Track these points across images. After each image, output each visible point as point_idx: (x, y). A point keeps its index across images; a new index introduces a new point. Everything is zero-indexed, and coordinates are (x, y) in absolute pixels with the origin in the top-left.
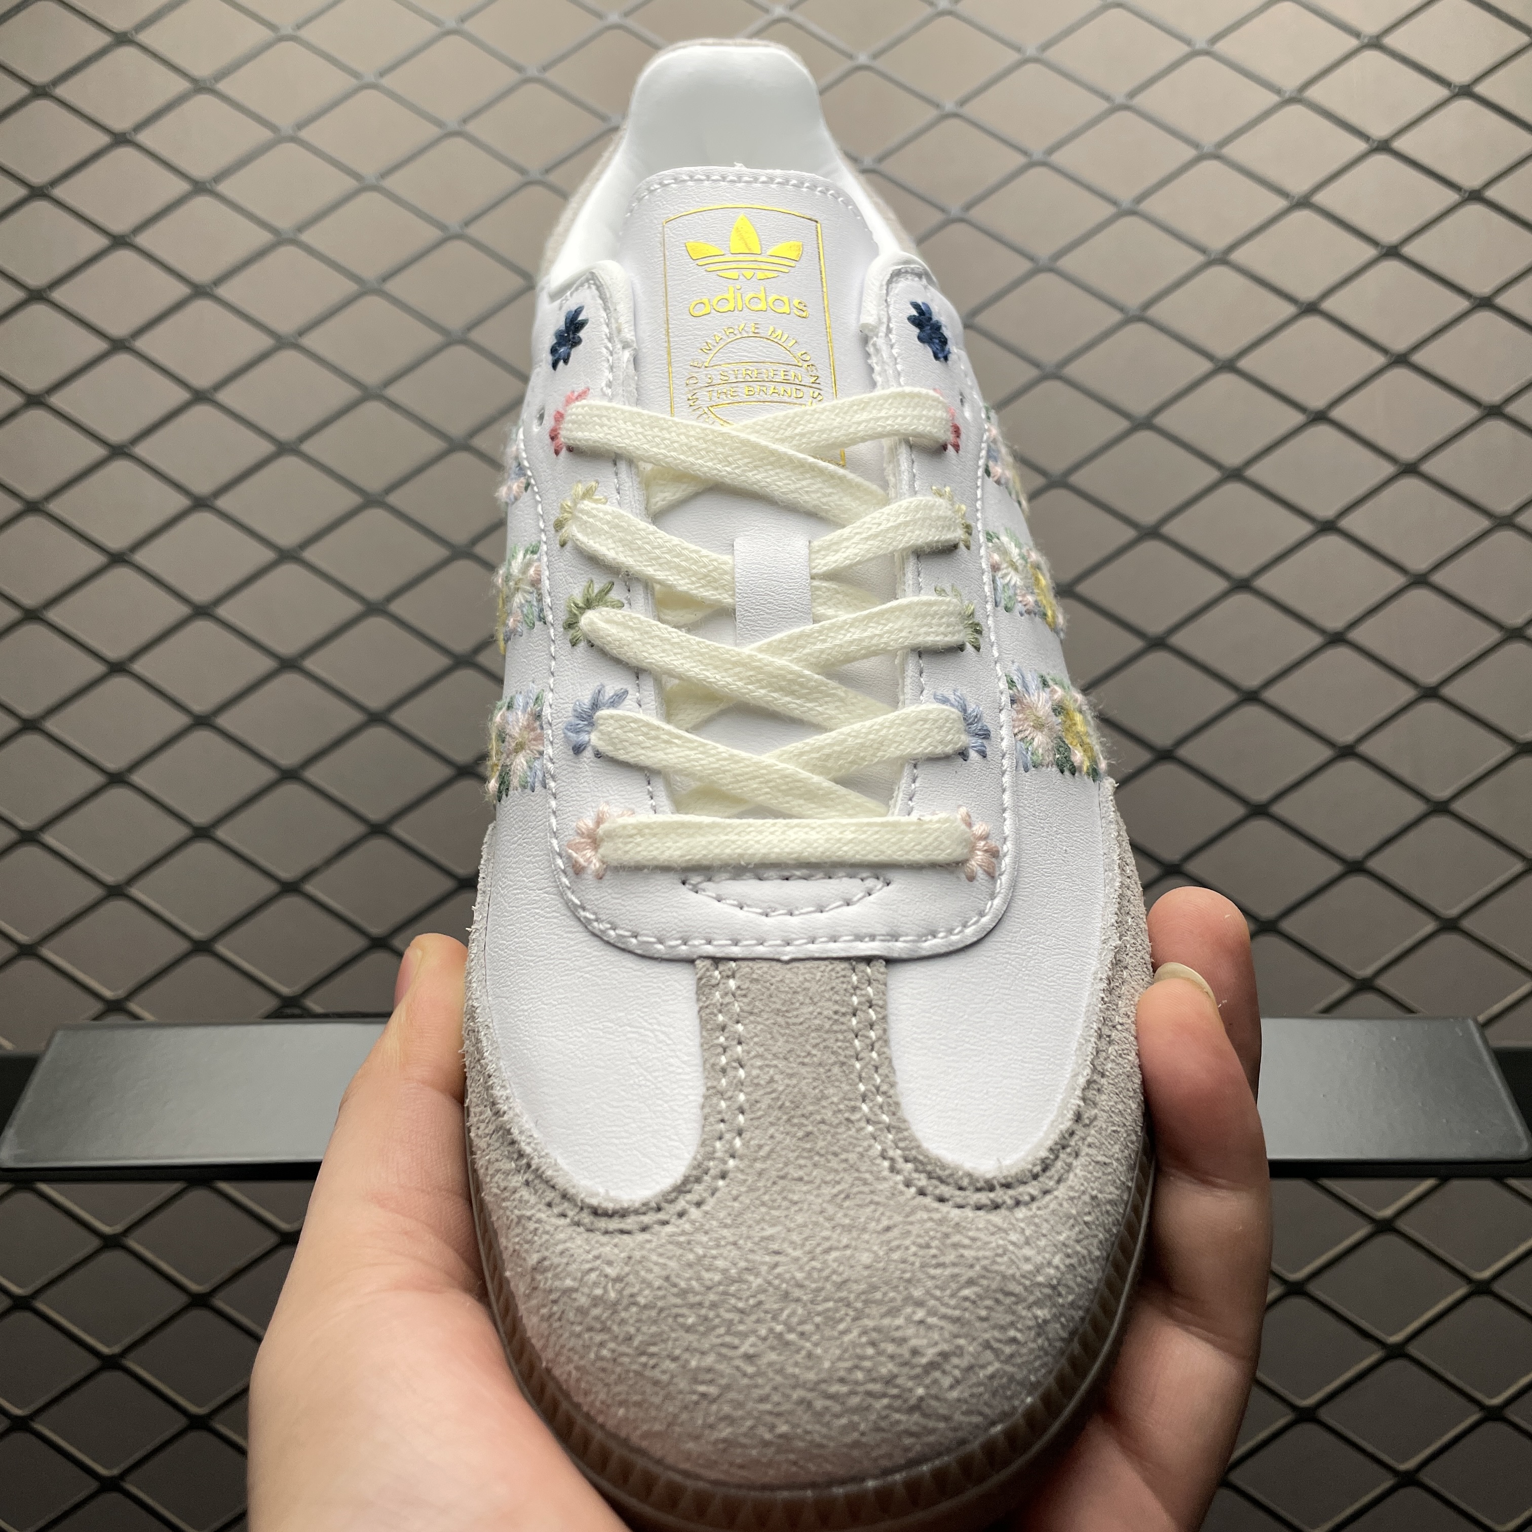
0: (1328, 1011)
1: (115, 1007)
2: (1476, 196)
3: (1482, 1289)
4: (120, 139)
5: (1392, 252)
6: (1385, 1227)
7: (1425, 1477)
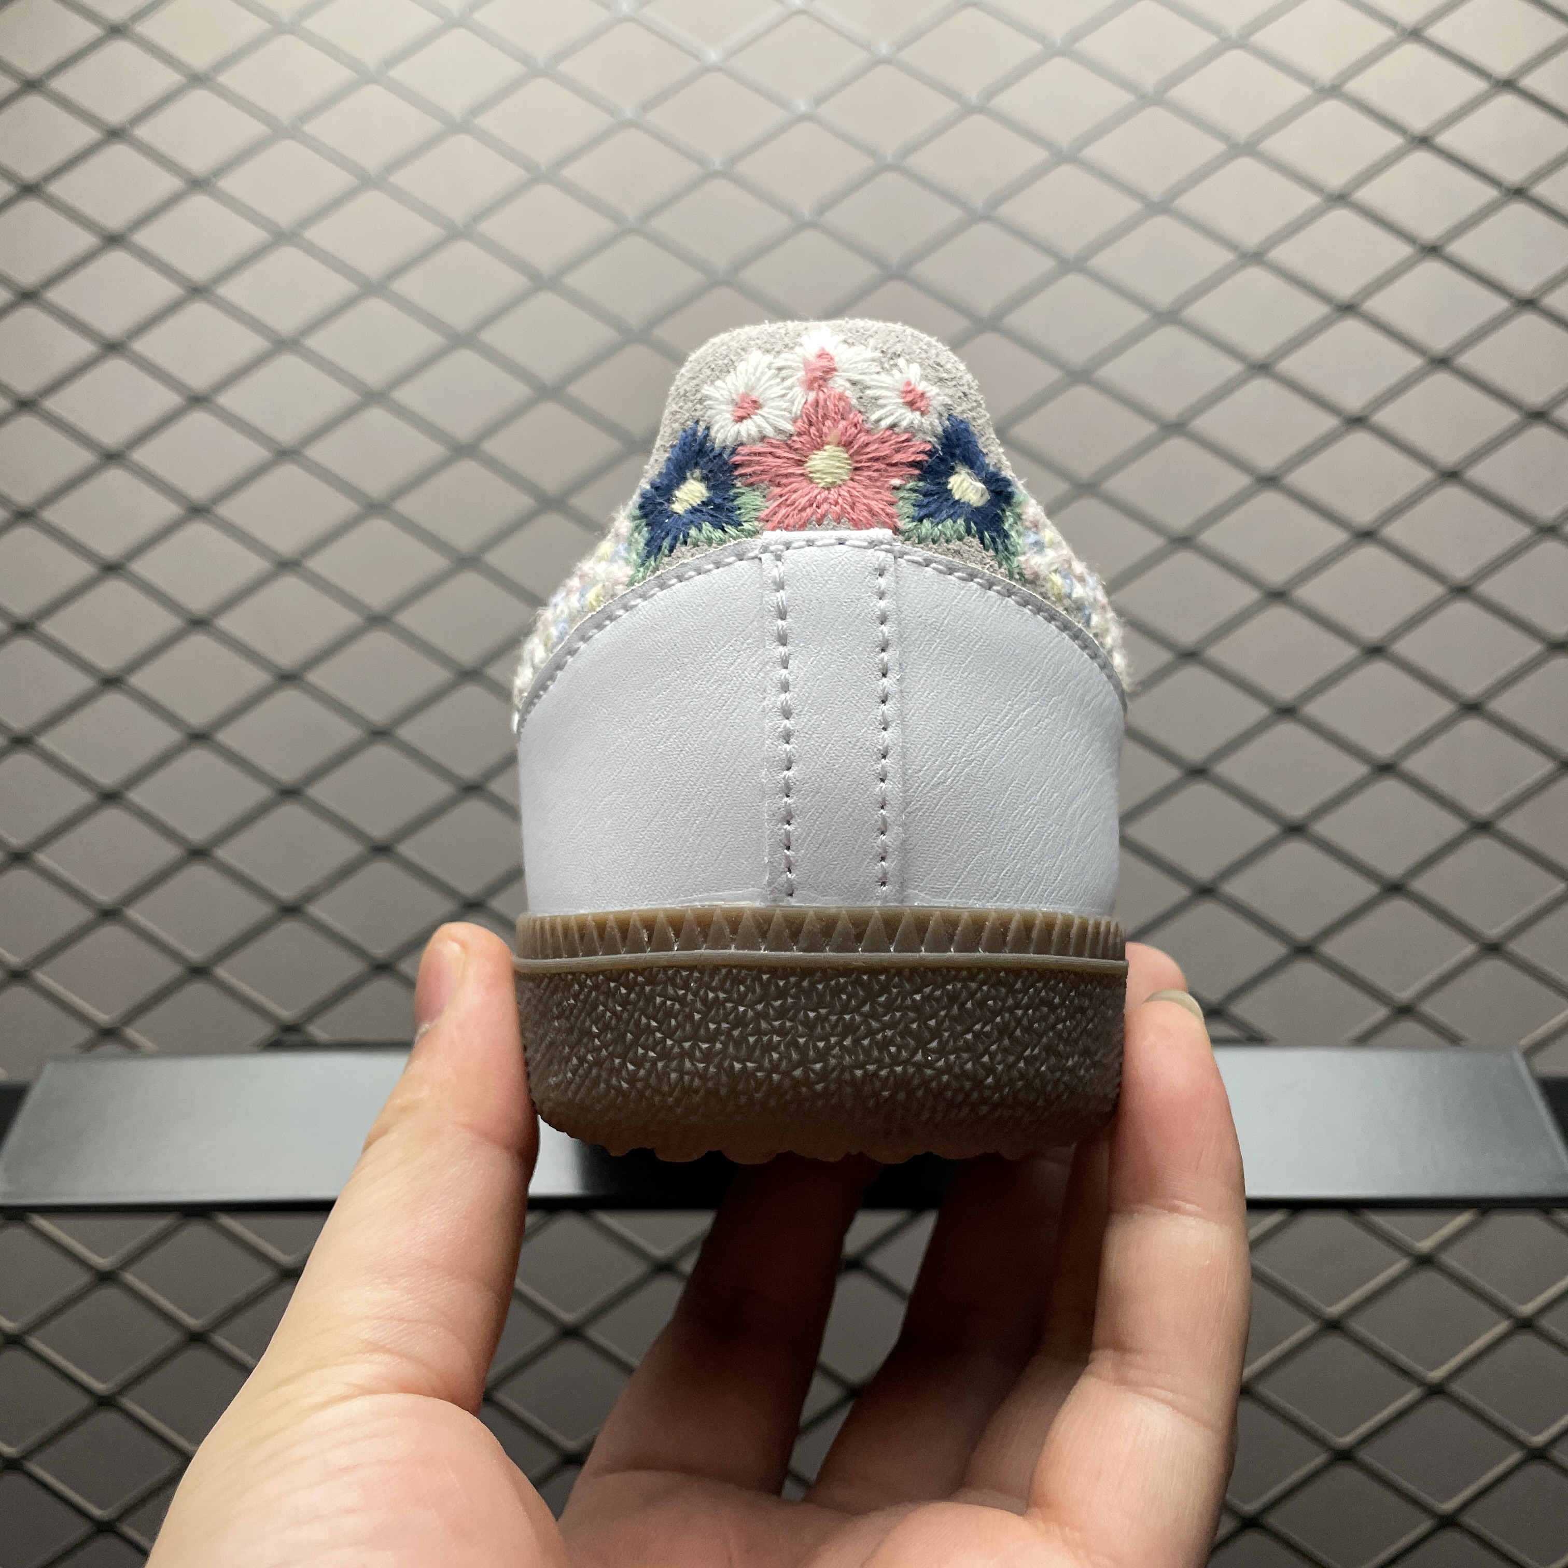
0: (1363, 1040)
1: (109, 1034)
2: (1519, 193)
3: (1525, 1325)
4: (114, 134)
5: (1432, 250)
6: (1425, 1261)
7: (1468, 1519)
